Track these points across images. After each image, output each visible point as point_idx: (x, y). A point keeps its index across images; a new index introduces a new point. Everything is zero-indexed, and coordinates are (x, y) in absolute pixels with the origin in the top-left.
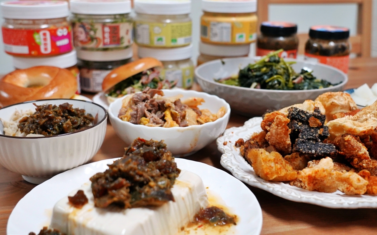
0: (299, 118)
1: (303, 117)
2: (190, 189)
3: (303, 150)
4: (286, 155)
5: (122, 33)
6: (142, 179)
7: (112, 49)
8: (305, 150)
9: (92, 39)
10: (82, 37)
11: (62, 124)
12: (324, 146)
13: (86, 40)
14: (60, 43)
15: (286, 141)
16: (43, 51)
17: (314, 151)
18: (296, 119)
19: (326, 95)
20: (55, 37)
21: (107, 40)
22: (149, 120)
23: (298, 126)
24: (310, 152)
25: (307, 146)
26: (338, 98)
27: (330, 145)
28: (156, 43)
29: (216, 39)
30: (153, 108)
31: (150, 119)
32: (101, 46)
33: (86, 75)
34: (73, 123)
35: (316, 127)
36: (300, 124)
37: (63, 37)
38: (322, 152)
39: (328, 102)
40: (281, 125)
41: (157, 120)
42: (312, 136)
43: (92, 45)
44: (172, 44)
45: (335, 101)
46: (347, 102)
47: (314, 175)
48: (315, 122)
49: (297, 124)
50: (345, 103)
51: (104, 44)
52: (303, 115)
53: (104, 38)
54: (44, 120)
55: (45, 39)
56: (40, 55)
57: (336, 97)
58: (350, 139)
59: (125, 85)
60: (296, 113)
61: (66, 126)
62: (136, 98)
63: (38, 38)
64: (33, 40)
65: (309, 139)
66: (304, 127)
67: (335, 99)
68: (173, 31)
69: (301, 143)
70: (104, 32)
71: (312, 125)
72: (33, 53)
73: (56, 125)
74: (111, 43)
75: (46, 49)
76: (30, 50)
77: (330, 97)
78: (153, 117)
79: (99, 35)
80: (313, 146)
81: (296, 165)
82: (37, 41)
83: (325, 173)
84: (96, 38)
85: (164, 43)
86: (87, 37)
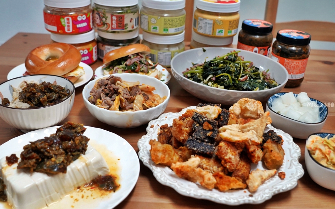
0: (197, 121)
1: (200, 121)
2: (86, 164)
3: (189, 146)
4: (180, 146)
5: (127, 21)
6: (48, 155)
7: (118, 32)
8: (190, 147)
9: (104, 24)
10: (98, 21)
11: (40, 99)
12: (206, 146)
13: (100, 24)
14: (78, 26)
15: (180, 137)
16: (66, 31)
17: (195, 149)
18: (196, 121)
19: (244, 100)
20: (75, 22)
21: (114, 26)
22: (101, 102)
23: (195, 126)
24: (193, 149)
25: (194, 143)
26: (251, 104)
27: (211, 146)
28: (152, 30)
29: (201, 31)
30: (110, 92)
31: (103, 101)
32: (110, 30)
33: (102, 48)
34: (48, 98)
35: (208, 129)
36: (198, 125)
37: (82, 21)
38: (202, 150)
39: (244, 105)
40: (176, 126)
41: (108, 102)
42: (200, 136)
43: (104, 28)
44: (164, 33)
45: (248, 107)
46: (255, 109)
47: (180, 169)
48: (208, 126)
49: (195, 125)
50: (254, 110)
51: (112, 29)
52: (201, 119)
53: (112, 24)
54: (29, 95)
55: (68, 23)
56: (65, 33)
57: (249, 103)
58: (222, 146)
59: (116, 63)
60: (196, 117)
61: (42, 100)
62: (100, 83)
63: (64, 21)
64: (60, 23)
65: (197, 139)
66: (200, 128)
67: (249, 105)
68: (165, 23)
69: (190, 140)
70: (112, 20)
71: (205, 128)
72: (60, 31)
73: (36, 98)
74: (117, 28)
75: (69, 30)
76: (58, 29)
77: (246, 102)
78: (106, 99)
79: (109, 21)
80: (198, 144)
81: (184, 155)
82: (63, 23)
83: (189, 169)
84: (106, 23)
85: (158, 31)
86: (100, 22)
